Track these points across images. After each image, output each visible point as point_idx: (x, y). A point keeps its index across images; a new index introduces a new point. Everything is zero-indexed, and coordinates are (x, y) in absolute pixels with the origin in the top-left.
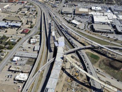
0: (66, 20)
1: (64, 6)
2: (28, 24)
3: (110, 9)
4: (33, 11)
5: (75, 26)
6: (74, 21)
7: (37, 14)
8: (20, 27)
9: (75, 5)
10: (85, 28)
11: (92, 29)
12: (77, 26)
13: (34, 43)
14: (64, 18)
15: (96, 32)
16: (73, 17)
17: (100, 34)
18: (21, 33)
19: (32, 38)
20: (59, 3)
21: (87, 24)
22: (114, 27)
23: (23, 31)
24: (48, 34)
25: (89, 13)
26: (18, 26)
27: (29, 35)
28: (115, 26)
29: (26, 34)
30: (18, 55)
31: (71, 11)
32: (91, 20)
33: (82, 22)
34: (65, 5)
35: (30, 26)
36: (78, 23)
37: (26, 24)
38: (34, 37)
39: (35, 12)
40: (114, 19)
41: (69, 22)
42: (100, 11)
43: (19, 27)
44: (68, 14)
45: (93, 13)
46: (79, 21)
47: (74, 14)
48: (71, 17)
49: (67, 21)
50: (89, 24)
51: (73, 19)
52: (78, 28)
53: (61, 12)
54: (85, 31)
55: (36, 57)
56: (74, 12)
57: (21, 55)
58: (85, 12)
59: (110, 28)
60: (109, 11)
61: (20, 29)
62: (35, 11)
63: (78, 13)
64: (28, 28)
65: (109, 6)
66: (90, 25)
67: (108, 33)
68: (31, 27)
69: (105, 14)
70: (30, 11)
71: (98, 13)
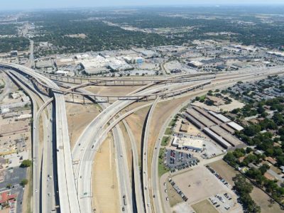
0: (47, 73)
1: (36, 62)
3: (100, 54)
6: (59, 72)
9: (52, 58)
10: (75, 75)
11: (84, 73)
12: (66, 75)
14: (44, 72)
16: (55, 69)
21: (77, 72)
22: (109, 67)
31: (50, 65)
32: (80, 67)
33: (70, 71)
34: (36, 60)
36: (65, 72)
41: (53, 73)
44: (47, 67)
45: (79, 61)
46: (66, 70)
47: (55, 66)
48: (53, 69)
49: (51, 74)
50: (79, 70)
51: (57, 70)
52: (68, 76)
53: (36, 67)
54: (77, 76)
56: (55, 64)
58: (69, 62)
59: (105, 69)
66: (81, 71)
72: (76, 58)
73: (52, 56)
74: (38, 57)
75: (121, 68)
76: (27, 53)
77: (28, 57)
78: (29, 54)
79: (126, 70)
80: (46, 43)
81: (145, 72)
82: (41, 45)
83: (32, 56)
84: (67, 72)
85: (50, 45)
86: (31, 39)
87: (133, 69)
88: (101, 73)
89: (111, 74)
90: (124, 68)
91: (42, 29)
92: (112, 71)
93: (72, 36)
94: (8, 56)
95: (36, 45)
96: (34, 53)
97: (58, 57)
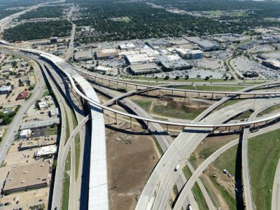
0: (85, 68)
1: (75, 51)
2: (23, 85)
3: (147, 44)
4: (22, 66)
5: (104, 74)
6: (99, 68)
7: (32, 68)
8: (10, 92)
9: (93, 47)
10: (119, 73)
11: (130, 71)
12: (107, 73)
13: (46, 108)
14: (82, 67)
15: (137, 74)
16: (95, 63)
17: (143, 76)
18: (17, 100)
19: (39, 101)
20: (64, 48)
21: (121, 69)
22: (160, 64)
23: (20, 95)
24: (64, 91)
25: (119, 54)
26: (7, 91)
27: (33, 99)
28: (160, 62)
29: (27, 99)
30: (27, 127)
31: (91, 56)
32: (125, 62)
33: (112, 67)
34: (76, 49)
35: (28, 88)
36: (106, 69)
37: (20, 86)
38: (42, 99)
39: (29, 68)
40: (157, 56)
41: (92, 70)
42: (133, 49)
43: (8, 93)
44: (86, 60)
45: (124, 53)
46: (107, 66)
47: (96, 58)
48: (93, 63)
49: (89, 70)
50: (123, 66)
51: (97, 65)
52: (110, 75)
53: (74, 59)
54: (121, 76)
55: (58, 122)
56: (95, 56)
57: (31, 127)
58: (112, 54)
59: (155, 66)
60: (146, 47)
61: (11, 94)
62: (27, 65)
63: (102, 56)
64: (26, 90)
65: (145, 41)
66: (126, 68)
67: (154, 73)
68: (31, 89)
69: (142, 51)
70: (17, 67)
71: (132, 52)
72: (119, 48)
73: (93, 45)
74: (78, 45)
75: (176, 66)
76: (67, 40)
77: (68, 45)
78: (70, 41)
79: (181, 69)
80: (87, 28)
81: (208, 74)
82: (83, 30)
83: (72, 43)
84: (109, 69)
85: (93, 30)
86: (74, 22)
87: (190, 67)
88: (150, 73)
89: (164, 75)
90: (179, 65)
91: (87, 11)
92: (165, 70)
93: (115, 19)
94: (48, 44)
95: (77, 30)
96: (75, 41)
97: (99, 45)
